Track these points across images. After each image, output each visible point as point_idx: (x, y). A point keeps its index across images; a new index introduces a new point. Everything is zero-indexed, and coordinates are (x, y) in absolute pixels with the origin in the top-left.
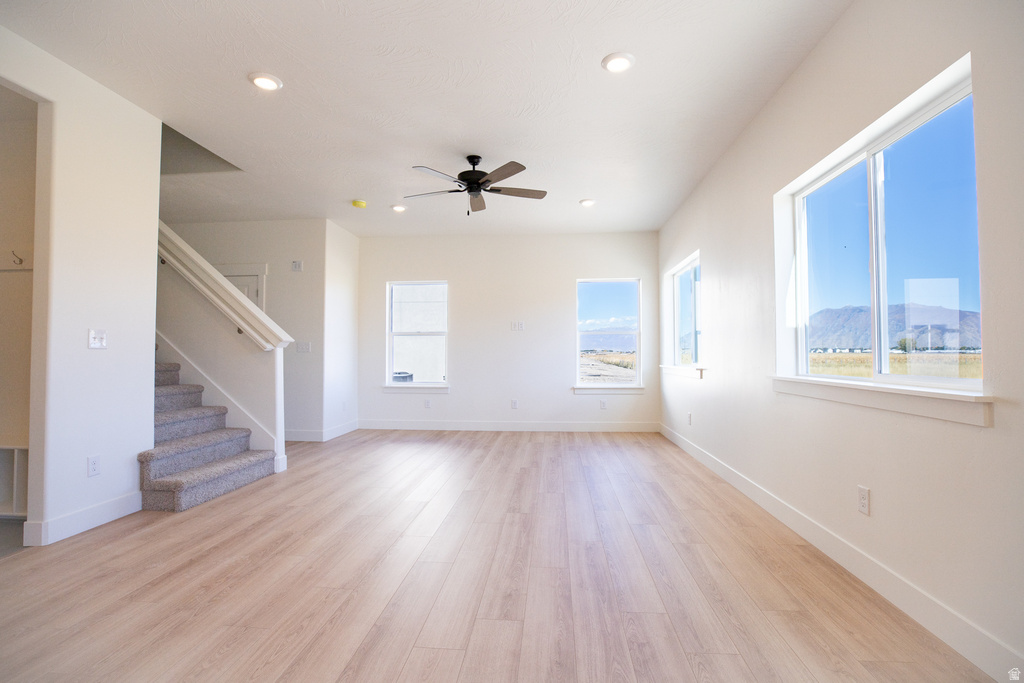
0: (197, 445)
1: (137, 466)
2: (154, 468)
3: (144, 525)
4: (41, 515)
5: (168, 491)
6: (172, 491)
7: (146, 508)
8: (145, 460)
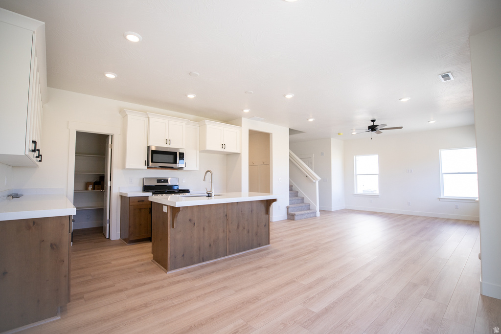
0: (297, 206)
1: (286, 209)
2: (290, 209)
5: (293, 215)
7: (288, 219)
8: (288, 208)
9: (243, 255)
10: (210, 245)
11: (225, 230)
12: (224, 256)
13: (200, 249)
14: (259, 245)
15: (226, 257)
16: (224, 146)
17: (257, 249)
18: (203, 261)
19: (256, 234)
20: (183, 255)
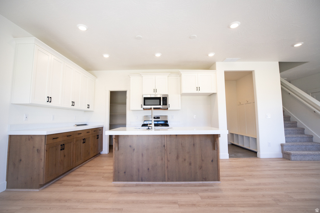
0: (298, 145)
1: (280, 146)
2: (285, 148)
3: (281, 161)
4: (259, 152)
5: (288, 154)
6: (289, 154)
7: (283, 158)
8: (282, 145)
9: (180, 185)
10: (148, 169)
11: (164, 159)
12: (163, 181)
13: (139, 170)
14: (205, 180)
15: (164, 183)
16: (198, 89)
17: (201, 182)
18: (142, 181)
19: (201, 168)
20: (125, 172)
